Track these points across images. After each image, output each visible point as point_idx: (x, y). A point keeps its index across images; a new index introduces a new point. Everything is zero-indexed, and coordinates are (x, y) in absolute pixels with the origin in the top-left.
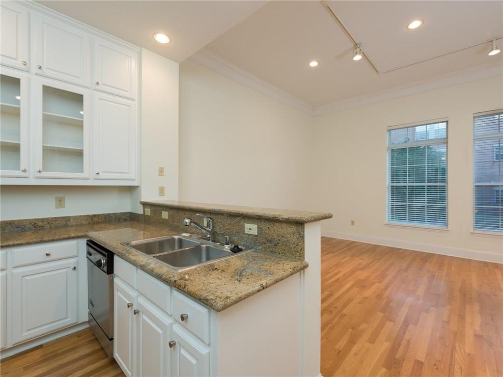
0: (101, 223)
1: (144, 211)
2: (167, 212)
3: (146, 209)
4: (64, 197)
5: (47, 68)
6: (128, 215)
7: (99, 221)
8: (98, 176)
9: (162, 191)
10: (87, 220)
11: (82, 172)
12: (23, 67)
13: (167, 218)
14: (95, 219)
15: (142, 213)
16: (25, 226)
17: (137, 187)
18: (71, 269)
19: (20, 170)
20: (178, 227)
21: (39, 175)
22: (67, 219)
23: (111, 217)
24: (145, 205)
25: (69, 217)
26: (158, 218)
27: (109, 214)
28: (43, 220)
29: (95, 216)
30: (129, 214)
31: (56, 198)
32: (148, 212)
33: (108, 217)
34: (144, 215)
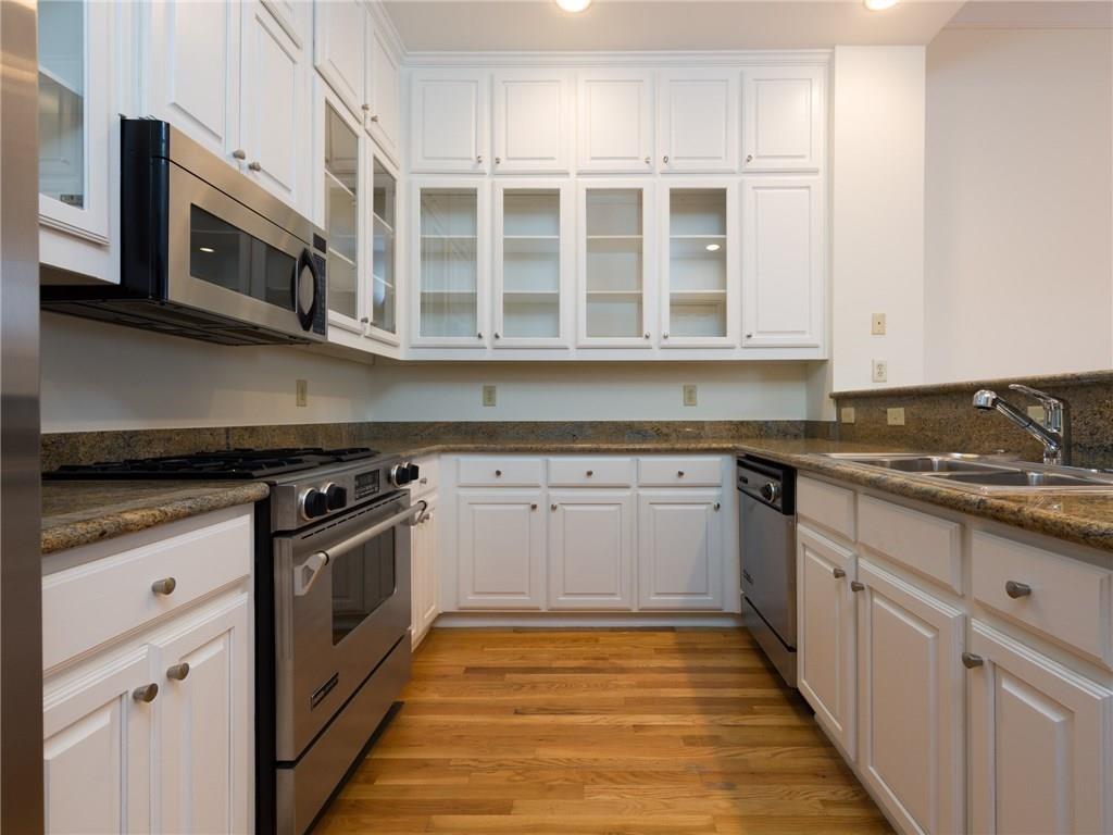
0: (752, 437)
1: (839, 415)
2: (902, 410)
3: (844, 410)
4: (695, 387)
5: (676, 158)
6: (802, 428)
7: (750, 434)
8: (750, 342)
9: (880, 369)
10: (730, 430)
11: (725, 335)
12: (646, 167)
13: (903, 423)
14: (744, 430)
15: (835, 419)
16: (646, 431)
17: (824, 362)
18: (712, 507)
19: (641, 336)
20: (936, 441)
21: (665, 343)
22: (699, 425)
23: (770, 428)
24: (842, 399)
25: (703, 422)
26: (878, 426)
27: (767, 422)
28: (668, 424)
29: (742, 423)
30: (803, 425)
31: (684, 387)
32: (849, 415)
33: (765, 429)
34: (839, 423)
